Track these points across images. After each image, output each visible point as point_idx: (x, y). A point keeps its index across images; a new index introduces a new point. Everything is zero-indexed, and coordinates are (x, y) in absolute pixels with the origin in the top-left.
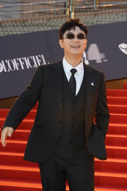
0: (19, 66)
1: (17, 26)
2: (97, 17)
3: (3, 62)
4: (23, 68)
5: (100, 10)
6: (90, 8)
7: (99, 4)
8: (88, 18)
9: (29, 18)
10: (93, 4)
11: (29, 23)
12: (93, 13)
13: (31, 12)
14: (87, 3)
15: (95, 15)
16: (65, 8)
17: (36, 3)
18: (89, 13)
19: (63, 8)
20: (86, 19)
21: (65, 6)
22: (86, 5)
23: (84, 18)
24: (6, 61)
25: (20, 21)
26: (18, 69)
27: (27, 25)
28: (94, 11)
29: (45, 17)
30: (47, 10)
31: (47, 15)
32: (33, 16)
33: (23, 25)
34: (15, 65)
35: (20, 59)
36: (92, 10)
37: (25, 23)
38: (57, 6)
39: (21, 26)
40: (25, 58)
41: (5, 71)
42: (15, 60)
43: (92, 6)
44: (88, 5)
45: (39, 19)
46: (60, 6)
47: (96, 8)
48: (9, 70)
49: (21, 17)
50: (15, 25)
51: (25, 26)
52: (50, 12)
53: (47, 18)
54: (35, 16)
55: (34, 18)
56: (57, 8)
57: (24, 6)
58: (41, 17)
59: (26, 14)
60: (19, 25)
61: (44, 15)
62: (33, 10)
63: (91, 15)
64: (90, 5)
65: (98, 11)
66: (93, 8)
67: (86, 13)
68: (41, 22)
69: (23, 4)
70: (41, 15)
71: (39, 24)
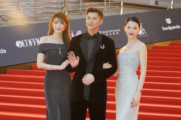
0: (33, 44)
1: (32, 20)
2: (81, 16)
3: (22, 41)
4: (35, 45)
5: (83, 11)
6: (78, 10)
7: (83, 8)
8: (76, 16)
9: (40, 16)
10: (79, 8)
11: (40, 19)
12: (79, 13)
13: (41, 12)
14: (75, 7)
15: (81, 14)
16: (62, 10)
17: (44, 7)
18: (77, 13)
19: (61, 10)
20: (75, 17)
21: (62, 9)
22: (75, 8)
23: (74, 16)
24: (25, 40)
25: (34, 17)
26: (32, 45)
27: (38, 20)
28: (80, 12)
29: (49, 15)
30: (51, 11)
31: (51, 14)
32: (42, 15)
33: (36, 20)
34: (30, 43)
35: (33, 39)
36: (79, 11)
37: (37, 19)
38: (57, 9)
39: (35, 20)
40: (37, 39)
41: (24, 46)
42: (30, 40)
43: (78, 9)
44: (76, 8)
45: (46, 16)
46: (59, 9)
47: (81, 10)
48: (26, 46)
49: (35, 15)
50: (31, 20)
51: (37, 20)
52: (52, 13)
53: (51, 16)
54: (43, 15)
55: (42, 16)
56: (57, 10)
57: (36, 8)
58: (47, 15)
59: (38, 13)
60: (33, 20)
61: (49, 14)
62: (42, 11)
63: (78, 14)
64: (78, 8)
65: (82, 12)
66: (79, 10)
67: (75, 13)
68: (47, 18)
69: (36, 7)
70: (47, 14)
71: (46, 19)
